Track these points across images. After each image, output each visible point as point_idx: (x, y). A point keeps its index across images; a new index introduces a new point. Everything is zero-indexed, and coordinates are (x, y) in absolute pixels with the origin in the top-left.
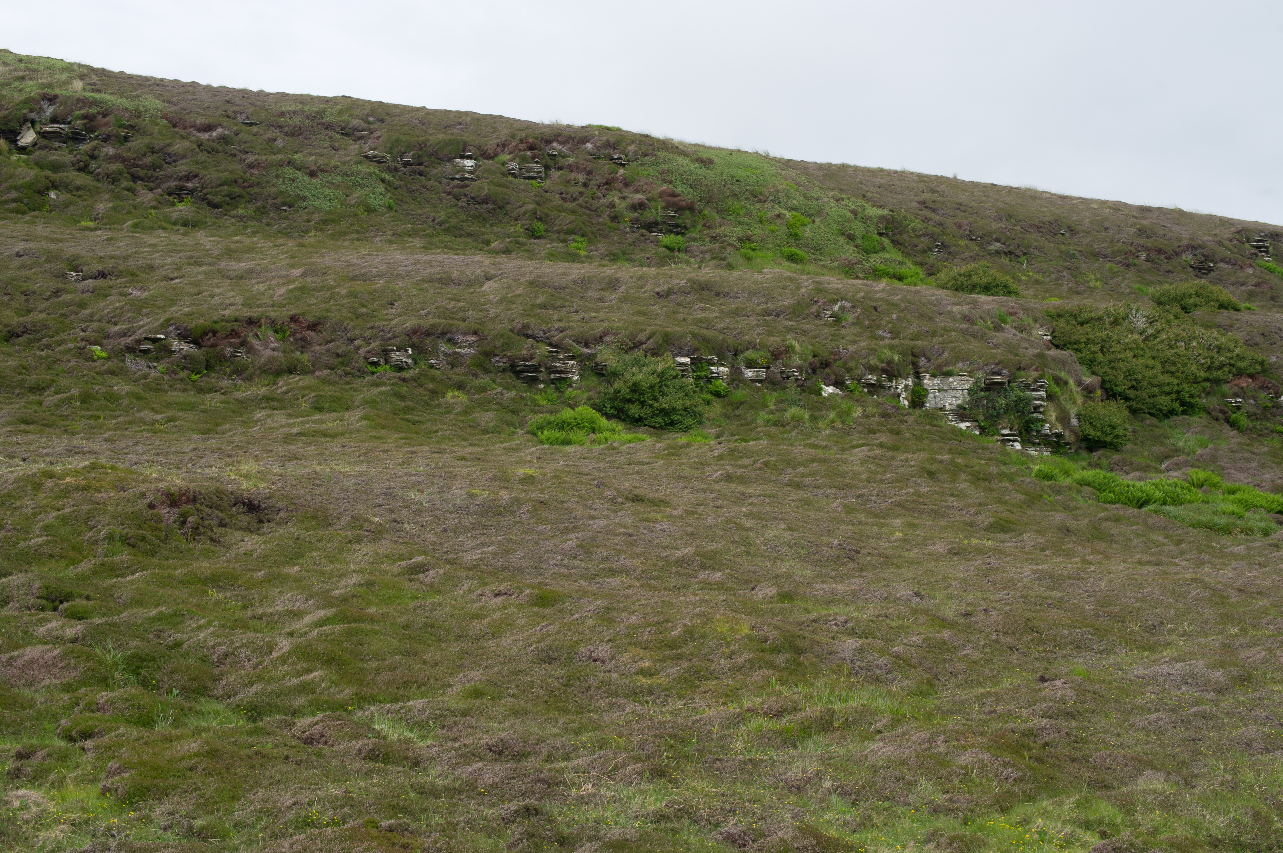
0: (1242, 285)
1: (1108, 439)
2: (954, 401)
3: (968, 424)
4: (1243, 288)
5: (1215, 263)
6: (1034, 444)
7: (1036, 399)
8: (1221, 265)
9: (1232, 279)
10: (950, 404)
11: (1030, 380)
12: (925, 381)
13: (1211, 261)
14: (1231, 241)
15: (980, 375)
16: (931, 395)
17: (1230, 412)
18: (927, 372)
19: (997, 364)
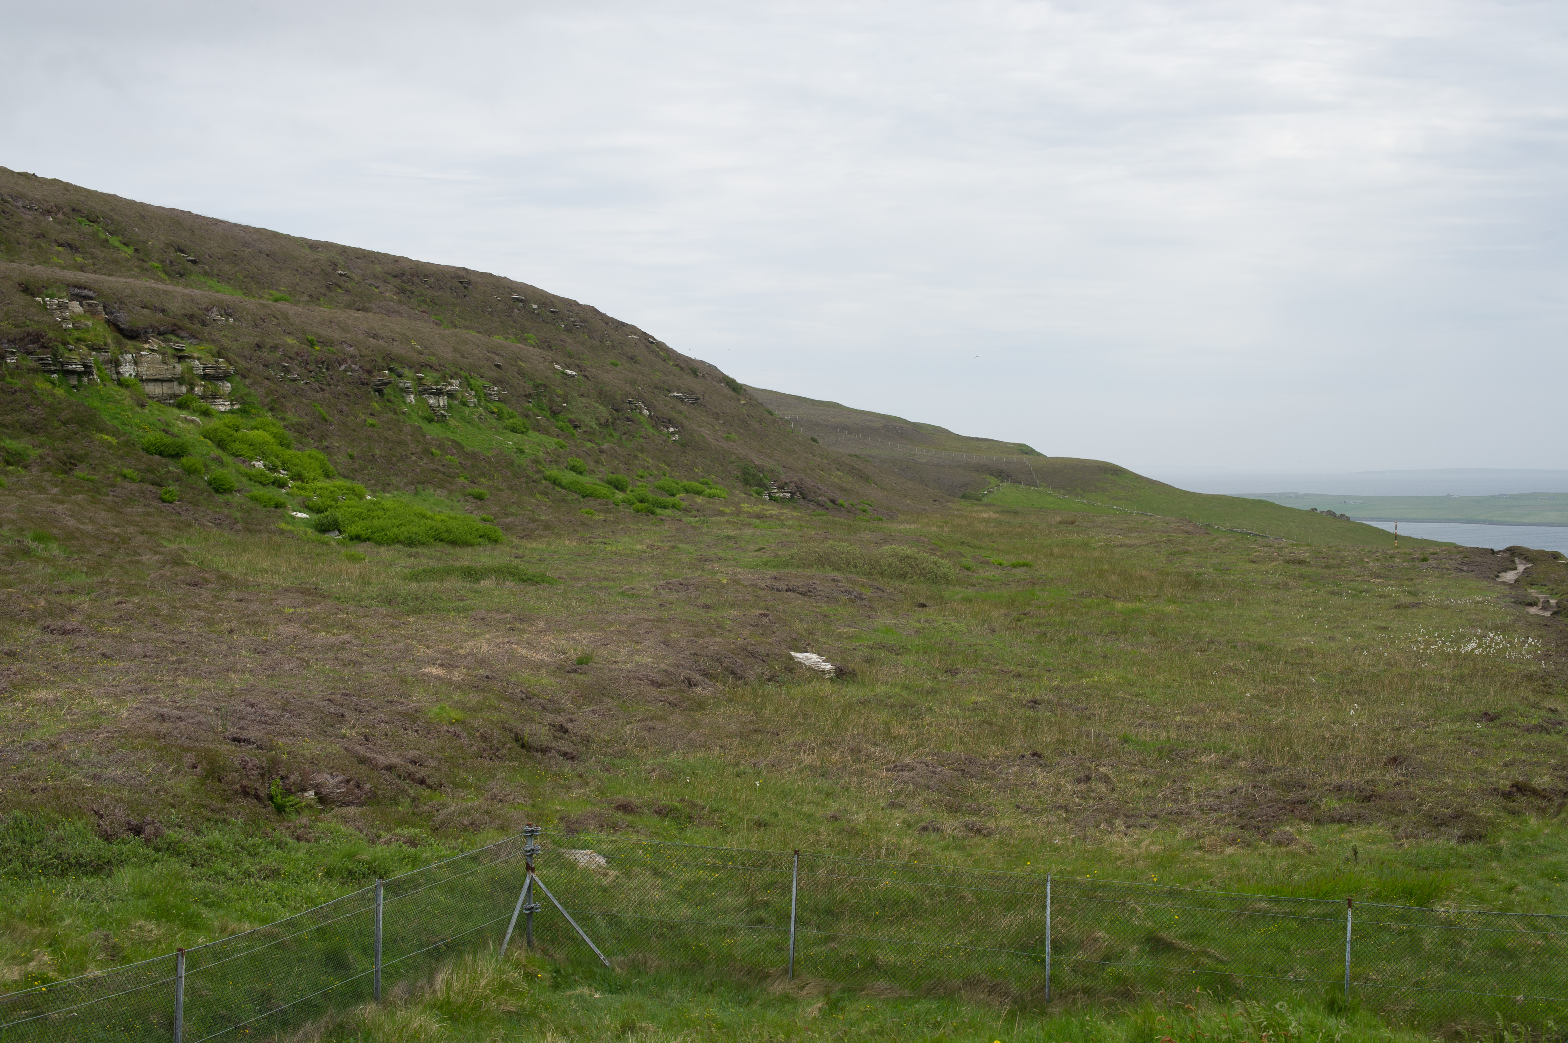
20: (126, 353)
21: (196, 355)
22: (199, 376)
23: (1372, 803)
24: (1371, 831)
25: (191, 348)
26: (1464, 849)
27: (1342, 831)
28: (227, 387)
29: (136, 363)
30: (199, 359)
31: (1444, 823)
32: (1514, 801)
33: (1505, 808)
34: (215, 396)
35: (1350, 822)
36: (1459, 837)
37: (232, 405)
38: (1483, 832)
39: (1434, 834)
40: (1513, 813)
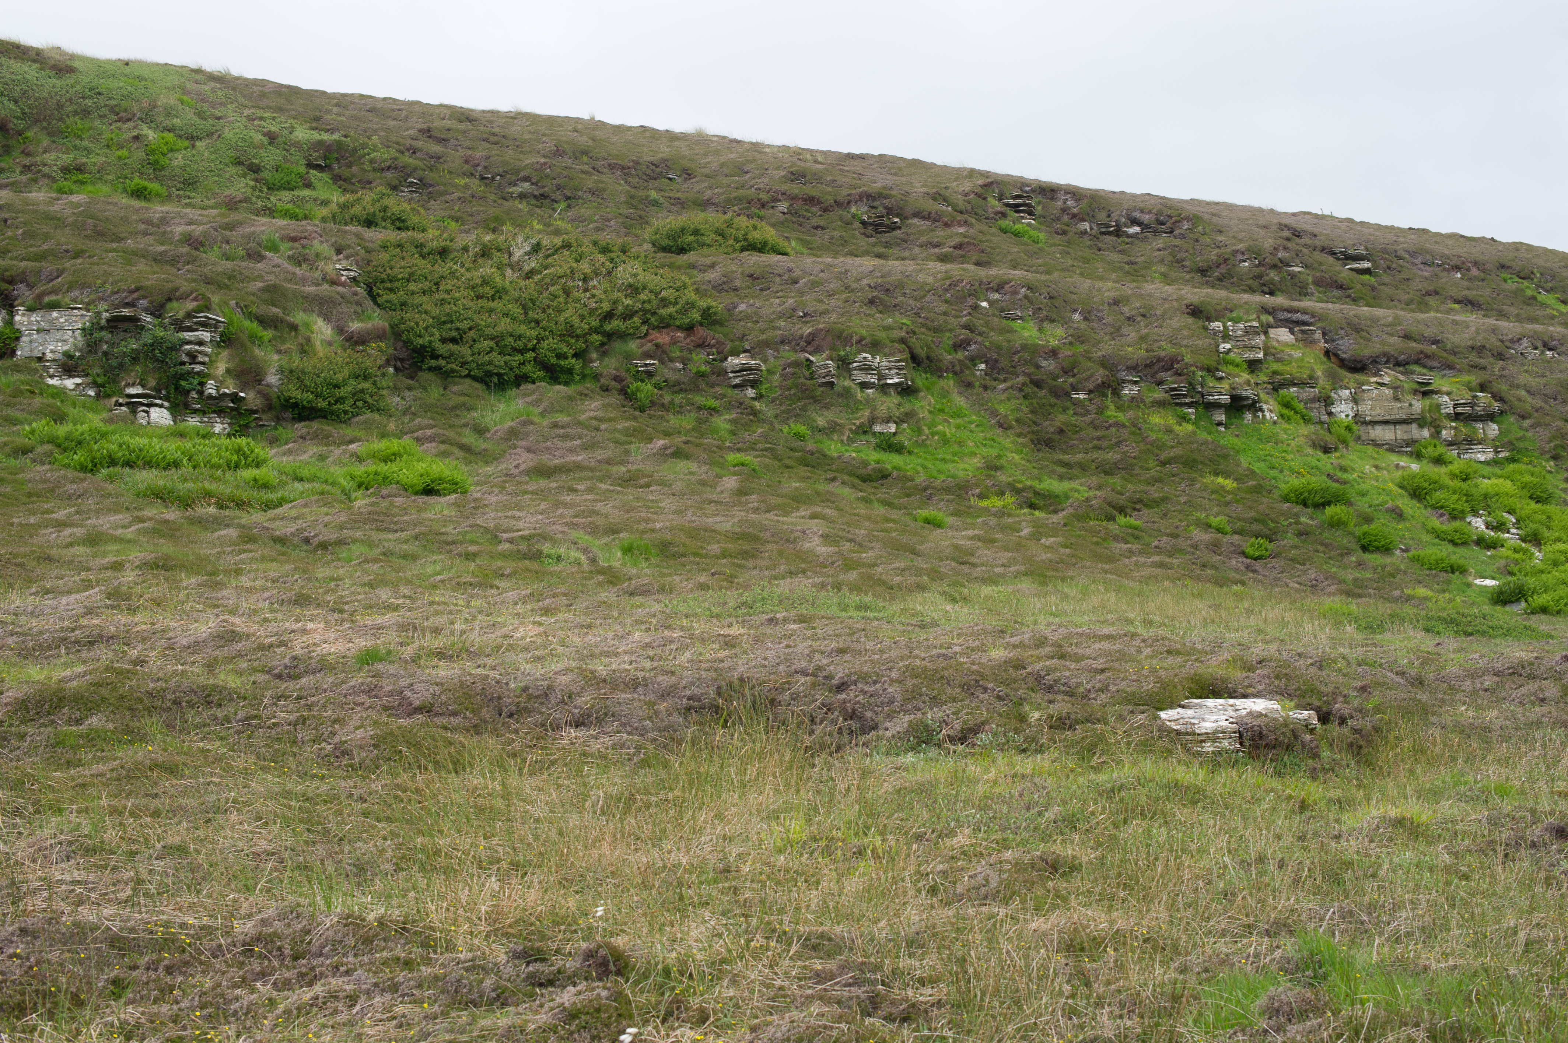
0: (936, 246)
1: (322, 404)
2: (61, 348)
3: (78, 380)
4: (936, 250)
5: (904, 219)
6: (195, 411)
7: (189, 343)
8: (915, 221)
9: (923, 239)
10: (52, 351)
11: (181, 315)
12: (17, 318)
13: (897, 216)
14: (966, 195)
15: (103, 306)
16: (24, 339)
17: (630, 379)
18: (22, 305)
19: (132, 292)
20: (1341, 388)
21: (1444, 389)
22: (1448, 416)
25: (1442, 382)
28: (1493, 429)
29: (1355, 401)
30: (1448, 394)
34: (1470, 441)
37: (1497, 453)
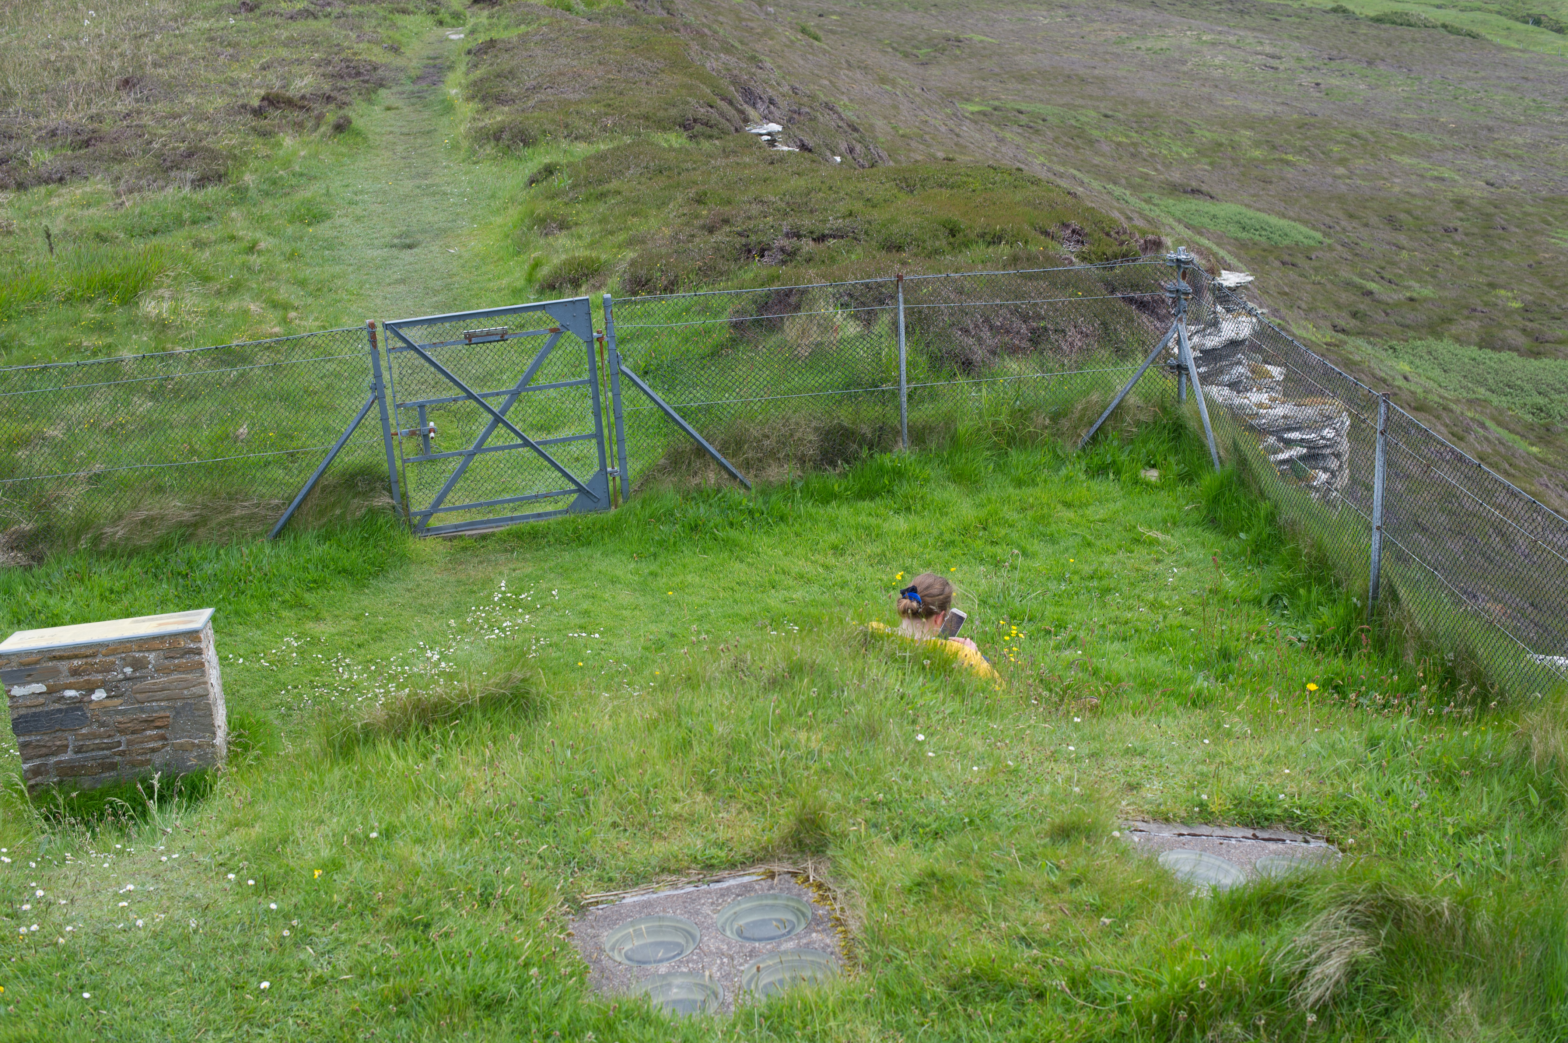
23: (91, 149)
24: (88, 189)
26: (199, 196)
27: (50, 195)
31: (176, 166)
32: (266, 118)
33: (254, 129)
35: (61, 180)
36: (193, 181)
38: (222, 170)
39: (161, 183)
40: (264, 134)
